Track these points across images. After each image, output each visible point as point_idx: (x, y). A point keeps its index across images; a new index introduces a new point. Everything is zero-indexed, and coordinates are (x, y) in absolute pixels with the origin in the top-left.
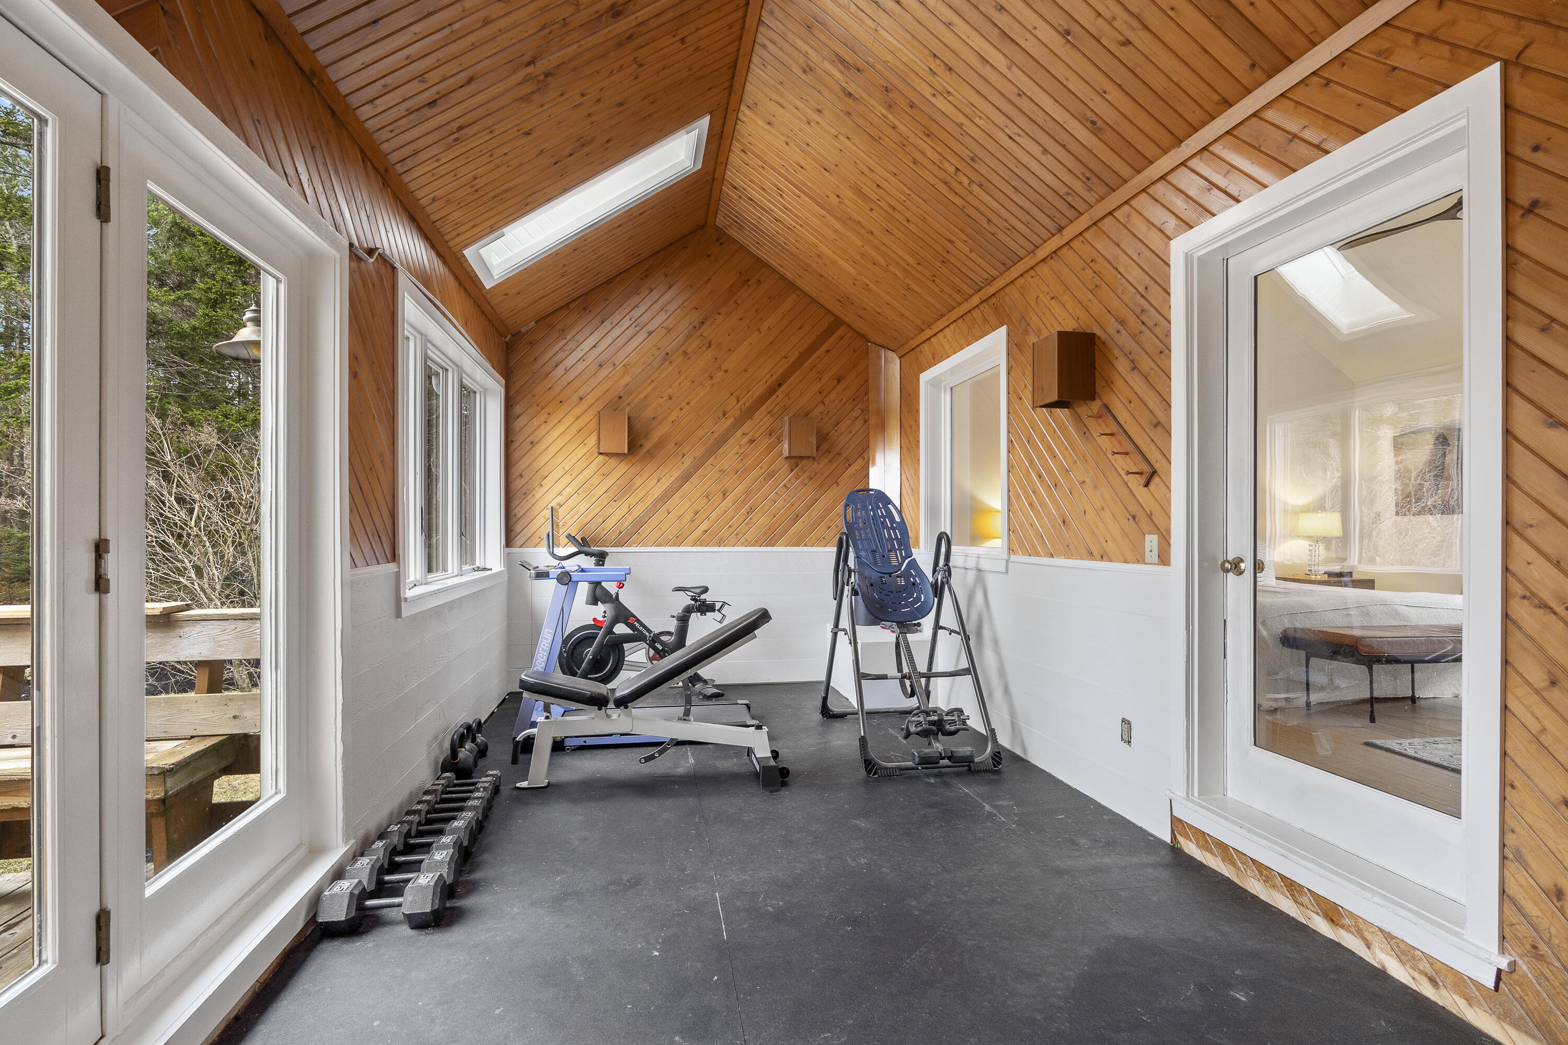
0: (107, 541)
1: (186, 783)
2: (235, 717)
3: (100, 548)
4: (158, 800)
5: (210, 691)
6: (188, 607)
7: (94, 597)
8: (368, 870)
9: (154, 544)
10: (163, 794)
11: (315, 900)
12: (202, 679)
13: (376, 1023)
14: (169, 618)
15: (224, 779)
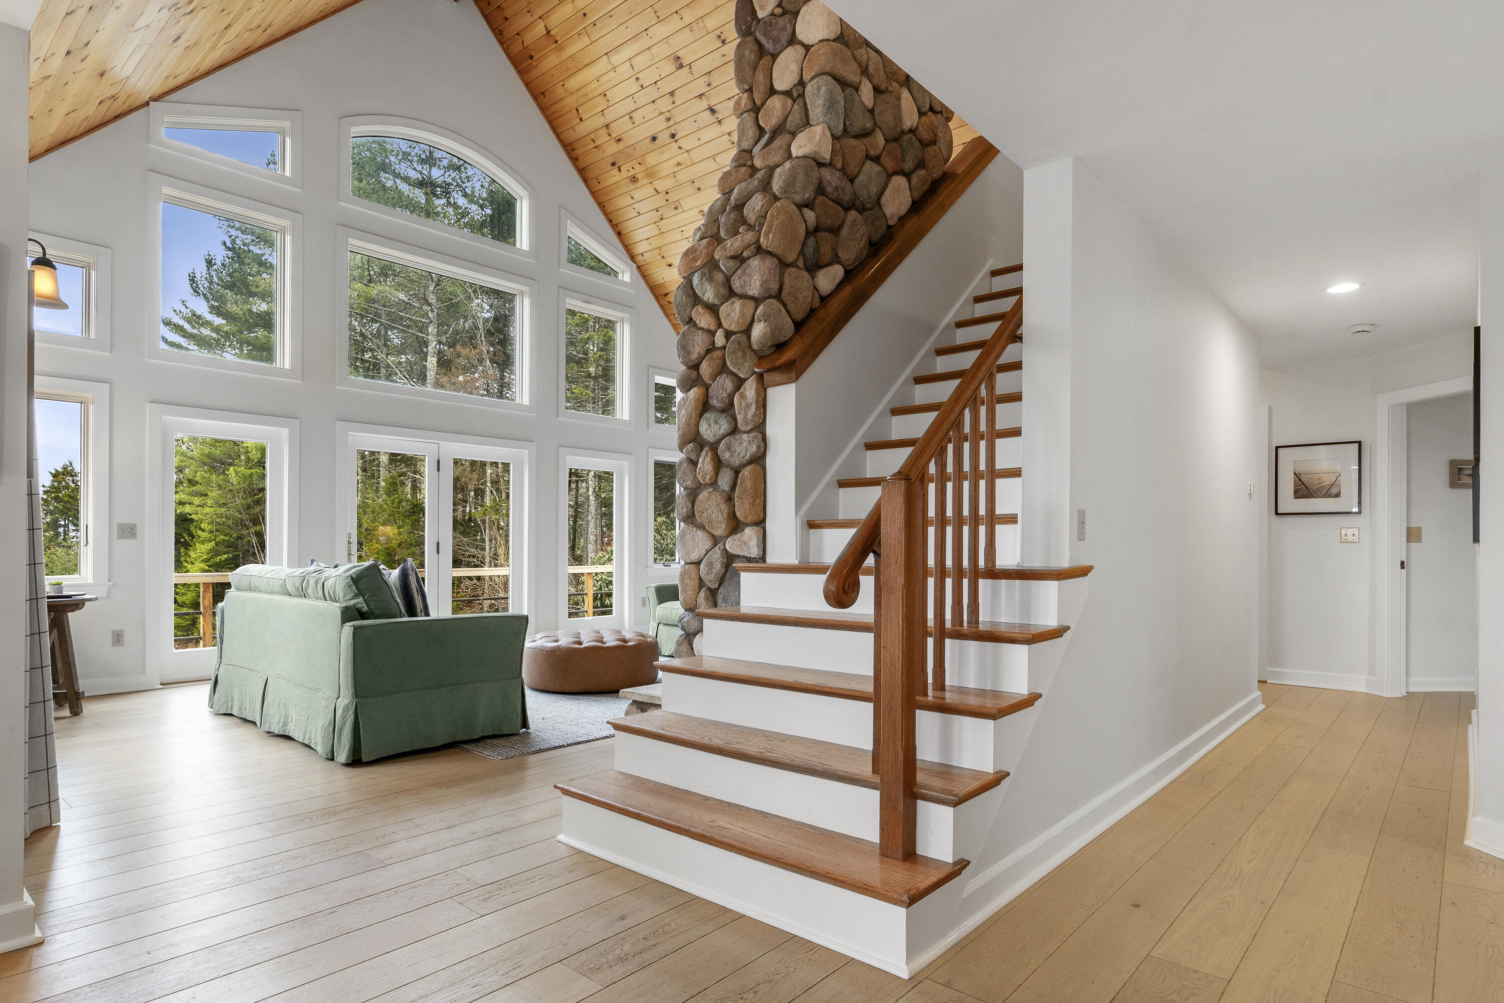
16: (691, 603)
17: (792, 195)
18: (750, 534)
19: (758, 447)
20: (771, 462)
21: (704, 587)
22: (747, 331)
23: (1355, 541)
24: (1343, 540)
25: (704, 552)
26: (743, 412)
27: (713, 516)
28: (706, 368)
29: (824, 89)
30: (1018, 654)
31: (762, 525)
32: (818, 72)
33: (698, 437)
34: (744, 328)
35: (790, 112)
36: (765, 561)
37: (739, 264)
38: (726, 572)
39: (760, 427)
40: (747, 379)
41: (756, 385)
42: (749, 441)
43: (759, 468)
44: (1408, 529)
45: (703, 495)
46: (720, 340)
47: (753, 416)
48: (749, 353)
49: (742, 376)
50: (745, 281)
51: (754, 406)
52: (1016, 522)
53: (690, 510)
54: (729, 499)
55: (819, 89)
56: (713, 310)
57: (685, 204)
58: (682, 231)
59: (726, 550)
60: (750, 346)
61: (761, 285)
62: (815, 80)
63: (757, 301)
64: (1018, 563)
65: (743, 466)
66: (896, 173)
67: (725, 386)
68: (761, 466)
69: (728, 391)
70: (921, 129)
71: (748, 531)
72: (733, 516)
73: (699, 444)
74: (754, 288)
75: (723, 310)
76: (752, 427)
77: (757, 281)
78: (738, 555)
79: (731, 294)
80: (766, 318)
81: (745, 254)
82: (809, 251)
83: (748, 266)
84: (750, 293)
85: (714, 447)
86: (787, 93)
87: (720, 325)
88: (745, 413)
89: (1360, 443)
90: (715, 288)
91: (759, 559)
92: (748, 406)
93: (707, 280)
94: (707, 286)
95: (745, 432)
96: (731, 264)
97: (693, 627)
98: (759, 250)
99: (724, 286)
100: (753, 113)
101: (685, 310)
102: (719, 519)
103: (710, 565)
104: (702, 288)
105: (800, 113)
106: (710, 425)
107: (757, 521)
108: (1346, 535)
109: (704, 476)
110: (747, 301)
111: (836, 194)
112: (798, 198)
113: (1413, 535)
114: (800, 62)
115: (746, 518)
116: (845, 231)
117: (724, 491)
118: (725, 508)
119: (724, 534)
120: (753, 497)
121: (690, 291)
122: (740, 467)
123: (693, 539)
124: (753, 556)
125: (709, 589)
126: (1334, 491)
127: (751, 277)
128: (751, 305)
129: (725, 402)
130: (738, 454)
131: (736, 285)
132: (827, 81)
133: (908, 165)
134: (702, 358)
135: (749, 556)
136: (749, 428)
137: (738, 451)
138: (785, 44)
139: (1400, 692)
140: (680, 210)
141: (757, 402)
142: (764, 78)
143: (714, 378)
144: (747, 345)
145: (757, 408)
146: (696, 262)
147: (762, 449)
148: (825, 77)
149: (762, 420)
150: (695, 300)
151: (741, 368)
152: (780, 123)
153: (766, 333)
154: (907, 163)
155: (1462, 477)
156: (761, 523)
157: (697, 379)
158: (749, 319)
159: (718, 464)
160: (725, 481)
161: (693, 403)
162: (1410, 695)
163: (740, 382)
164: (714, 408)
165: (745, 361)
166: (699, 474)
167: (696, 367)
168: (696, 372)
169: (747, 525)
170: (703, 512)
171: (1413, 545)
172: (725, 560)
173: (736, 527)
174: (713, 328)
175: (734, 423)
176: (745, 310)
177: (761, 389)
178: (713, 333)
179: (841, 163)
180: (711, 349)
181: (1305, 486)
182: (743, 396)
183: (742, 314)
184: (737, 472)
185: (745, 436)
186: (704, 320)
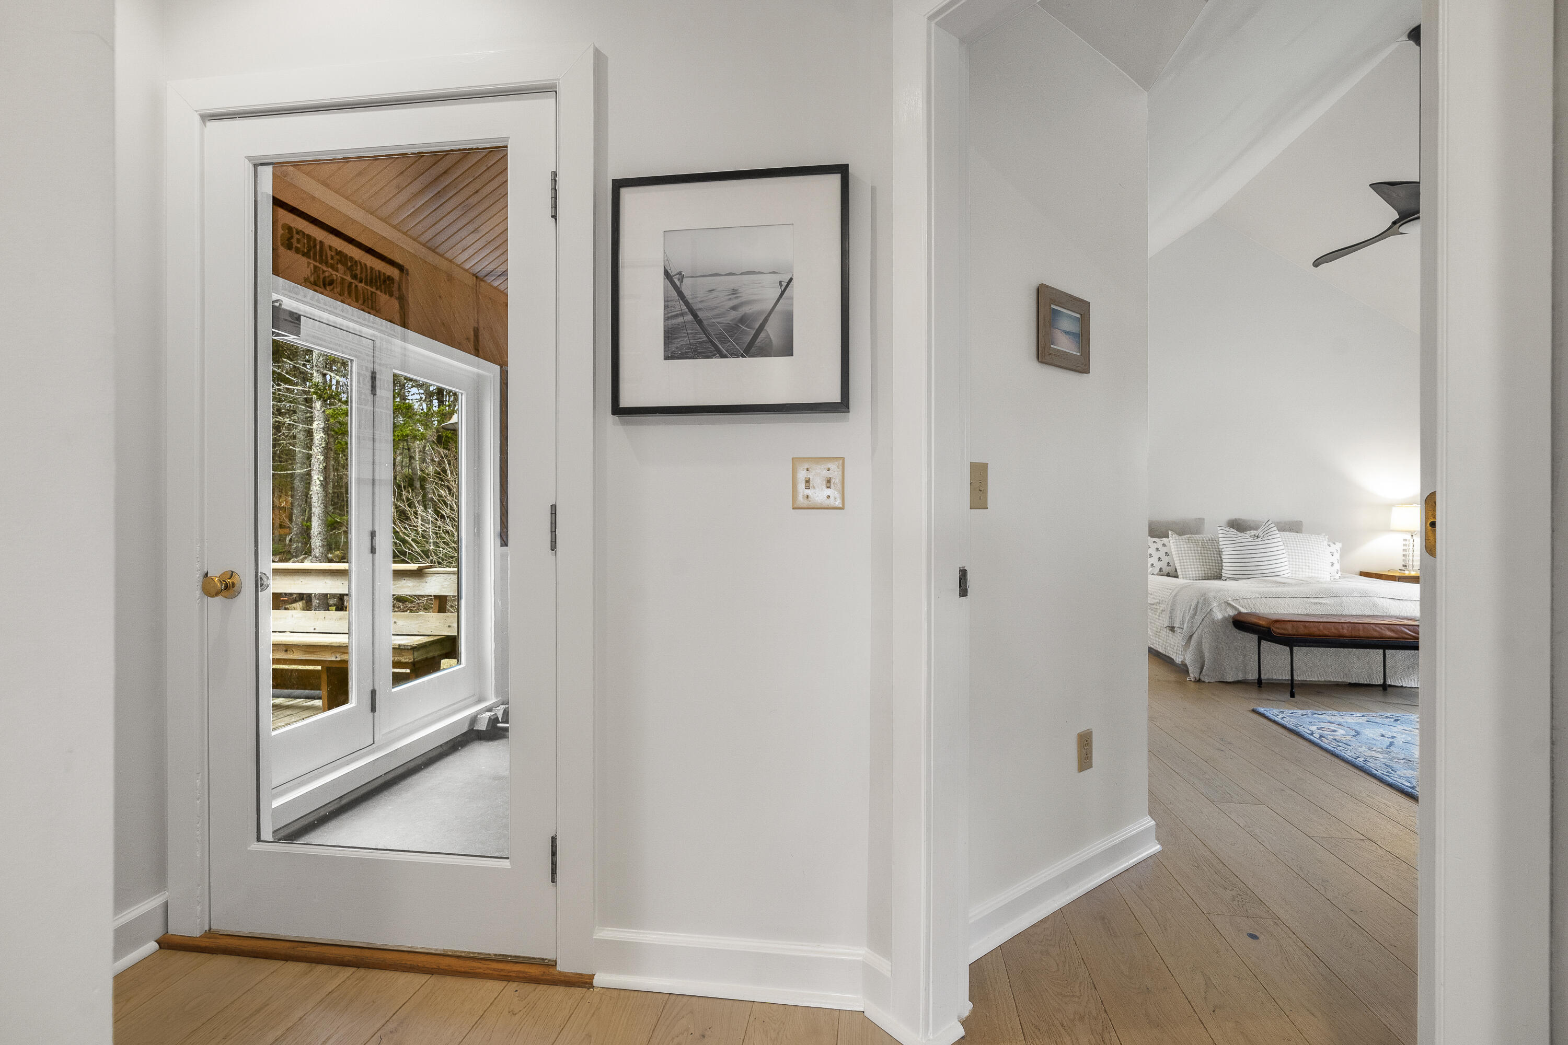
0: (375, 531)
1: (425, 657)
2: (449, 626)
3: (373, 534)
4: (411, 662)
5: (440, 611)
6: (431, 567)
7: (371, 555)
8: (502, 711)
9: (441, 532)
10: (412, 660)
11: (474, 720)
12: (435, 604)
13: (483, 768)
14: (421, 572)
15: (446, 660)
23: (831, 502)
24: (801, 500)
89: (842, 170)
108: (808, 481)
126: (773, 330)
181: (695, 316)
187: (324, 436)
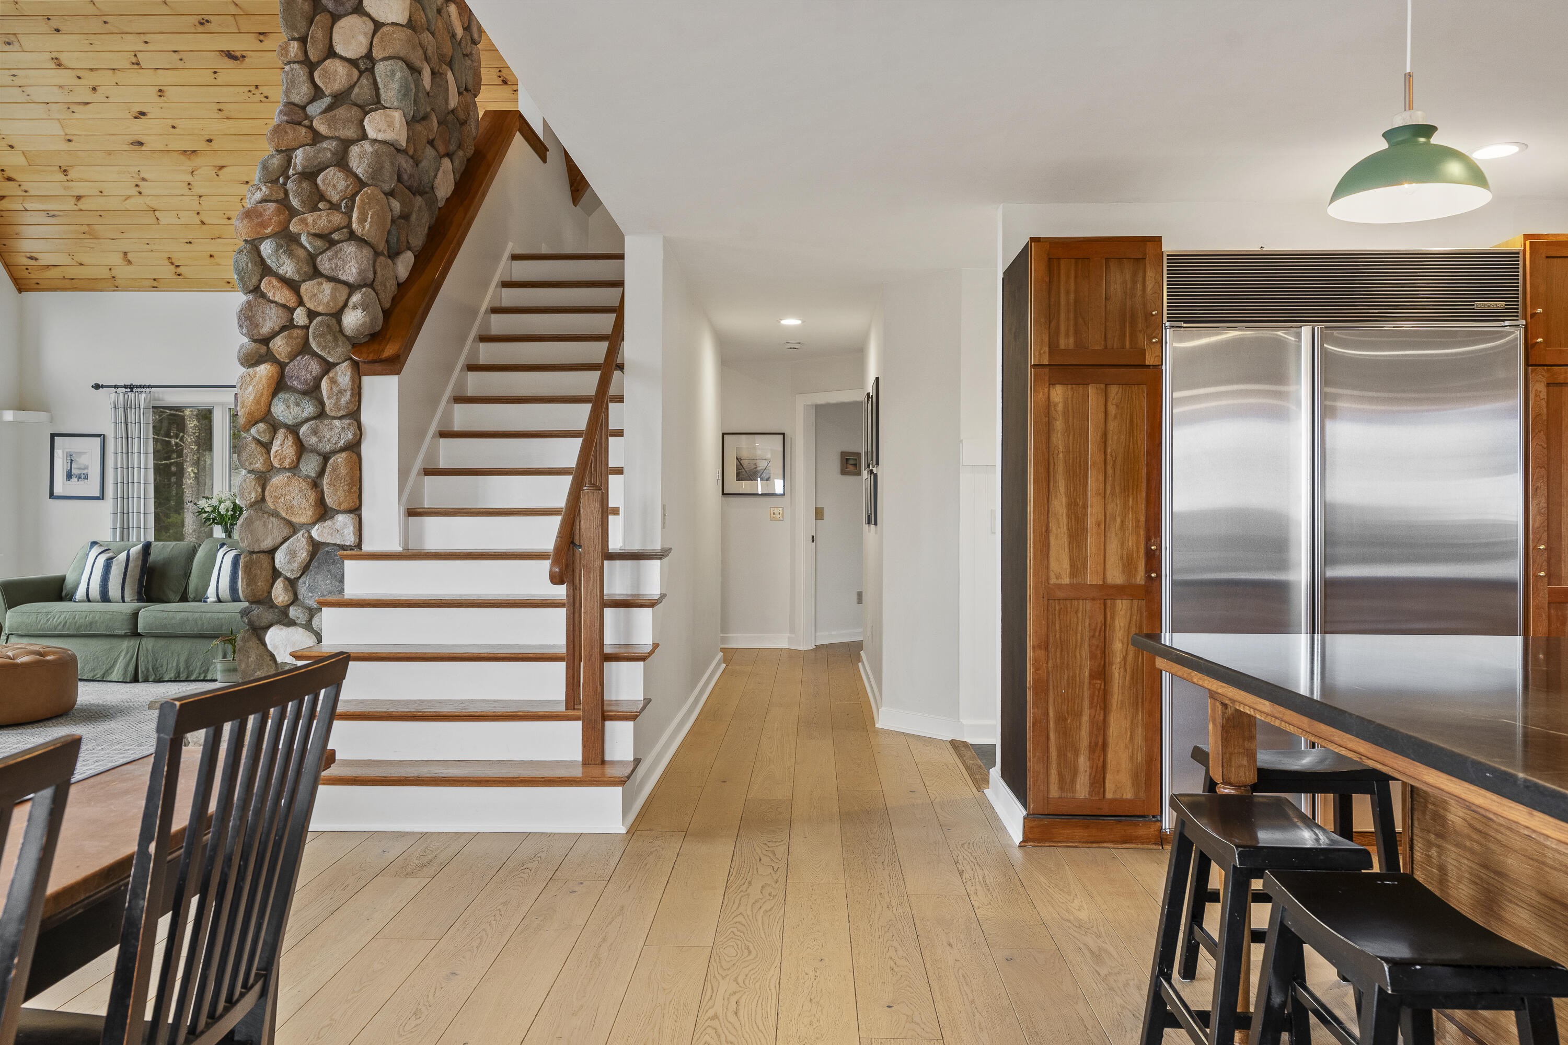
16: (261, 595)
17: (380, 184)
18: (343, 521)
19: (354, 435)
20: (366, 449)
21: (279, 577)
22: (337, 315)
23: (780, 518)
24: (772, 517)
25: (280, 539)
26: (335, 397)
27: (295, 502)
28: (280, 345)
29: (398, 75)
30: (645, 616)
31: (357, 513)
32: (392, 55)
33: (269, 417)
34: (334, 311)
35: (356, 83)
36: (361, 549)
37: (327, 245)
38: (311, 561)
39: (354, 414)
40: (337, 364)
41: (351, 373)
42: (343, 429)
43: (354, 456)
44: (816, 508)
45: (277, 480)
46: (300, 317)
47: (347, 403)
48: (341, 339)
49: (331, 360)
50: (336, 266)
51: (349, 393)
52: (618, 514)
53: (260, 495)
54: (316, 484)
55: (393, 72)
56: (292, 285)
57: (26, 42)
58: (14, 75)
59: (311, 537)
60: (341, 331)
61: (359, 274)
62: (389, 62)
63: (352, 288)
64: (621, 547)
65: (335, 452)
66: (444, 156)
67: (310, 368)
68: (356, 453)
69: (314, 374)
70: (459, 109)
71: (341, 519)
72: (321, 502)
73: (270, 424)
74: (350, 272)
75: (305, 288)
76: (345, 413)
77: (353, 268)
78: (328, 543)
79: (316, 273)
80: (365, 307)
81: (335, 236)
82: (394, 240)
83: (341, 250)
84: (344, 278)
85: (293, 430)
86: (353, 62)
87: (301, 303)
88: (337, 399)
89: (784, 434)
90: (297, 264)
91: (355, 546)
92: (341, 392)
93: (285, 252)
94: (285, 258)
95: (335, 418)
96: (319, 243)
97: (265, 620)
98: (352, 236)
99: (308, 264)
100: (306, 68)
101: (249, 277)
102: (303, 506)
103: (292, 554)
104: (278, 260)
105: (370, 89)
106: (288, 407)
107: (353, 508)
108: (774, 513)
109: (282, 461)
110: (339, 286)
111: (410, 182)
112: (387, 188)
113: (819, 514)
114: (370, 36)
115: (340, 504)
116: (413, 217)
117: (307, 477)
118: (312, 496)
119: (310, 521)
120: (348, 484)
121: (258, 259)
122: (330, 453)
123: (265, 525)
124: (347, 544)
125: (287, 579)
127: (345, 263)
128: (345, 291)
129: (309, 384)
130: (329, 440)
131: (325, 265)
132: (402, 67)
133: (452, 148)
134: (274, 335)
135: (343, 543)
136: (340, 414)
137: (328, 437)
138: (350, 10)
139: (810, 646)
140: (16, 46)
141: (352, 389)
142: (323, 36)
143: (293, 357)
144: (338, 330)
145: (352, 395)
146: (265, 228)
147: (358, 437)
148: (400, 63)
149: (356, 408)
150: (263, 269)
151: (332, 353)
152: (343, 90)
153: (365, 323)
154: (452, 145)
155: (848, 466)
156: (356, 510)
157: (266, 355)
158: (341, 304)
159: (301, 448)
160: (310, 466)
161: (264, 381)
162: (818, 647)
163: (328, 367)
164: (293, 390)
165: (337, 345)
166: (275, 457)
167: (265, 341)
168: (265, 347)
169: (338, 512)
170: (280, 498)
171: (818, 521)
172: (311, 548)
173: (324, 514)
174: (292, 304)
175: (321, 407)
176: (337, 294)
177: (357, 377)
178: (292, 311)
179: (412, 150)
180: (289, 326)
181: (744, 469)
182: (333, 381)
183: (333, 297)
184: (326, 458)
185: (337, 423)
186: (282, 295)
187: (198, 424)
